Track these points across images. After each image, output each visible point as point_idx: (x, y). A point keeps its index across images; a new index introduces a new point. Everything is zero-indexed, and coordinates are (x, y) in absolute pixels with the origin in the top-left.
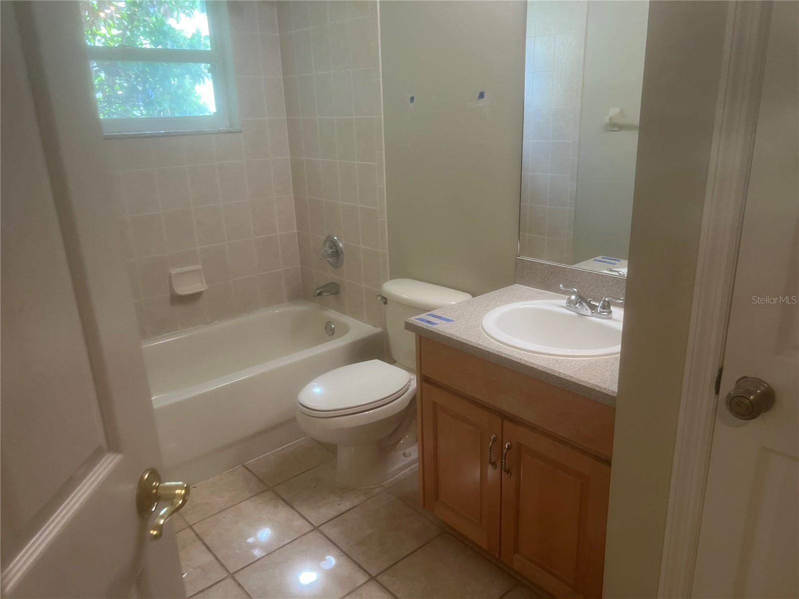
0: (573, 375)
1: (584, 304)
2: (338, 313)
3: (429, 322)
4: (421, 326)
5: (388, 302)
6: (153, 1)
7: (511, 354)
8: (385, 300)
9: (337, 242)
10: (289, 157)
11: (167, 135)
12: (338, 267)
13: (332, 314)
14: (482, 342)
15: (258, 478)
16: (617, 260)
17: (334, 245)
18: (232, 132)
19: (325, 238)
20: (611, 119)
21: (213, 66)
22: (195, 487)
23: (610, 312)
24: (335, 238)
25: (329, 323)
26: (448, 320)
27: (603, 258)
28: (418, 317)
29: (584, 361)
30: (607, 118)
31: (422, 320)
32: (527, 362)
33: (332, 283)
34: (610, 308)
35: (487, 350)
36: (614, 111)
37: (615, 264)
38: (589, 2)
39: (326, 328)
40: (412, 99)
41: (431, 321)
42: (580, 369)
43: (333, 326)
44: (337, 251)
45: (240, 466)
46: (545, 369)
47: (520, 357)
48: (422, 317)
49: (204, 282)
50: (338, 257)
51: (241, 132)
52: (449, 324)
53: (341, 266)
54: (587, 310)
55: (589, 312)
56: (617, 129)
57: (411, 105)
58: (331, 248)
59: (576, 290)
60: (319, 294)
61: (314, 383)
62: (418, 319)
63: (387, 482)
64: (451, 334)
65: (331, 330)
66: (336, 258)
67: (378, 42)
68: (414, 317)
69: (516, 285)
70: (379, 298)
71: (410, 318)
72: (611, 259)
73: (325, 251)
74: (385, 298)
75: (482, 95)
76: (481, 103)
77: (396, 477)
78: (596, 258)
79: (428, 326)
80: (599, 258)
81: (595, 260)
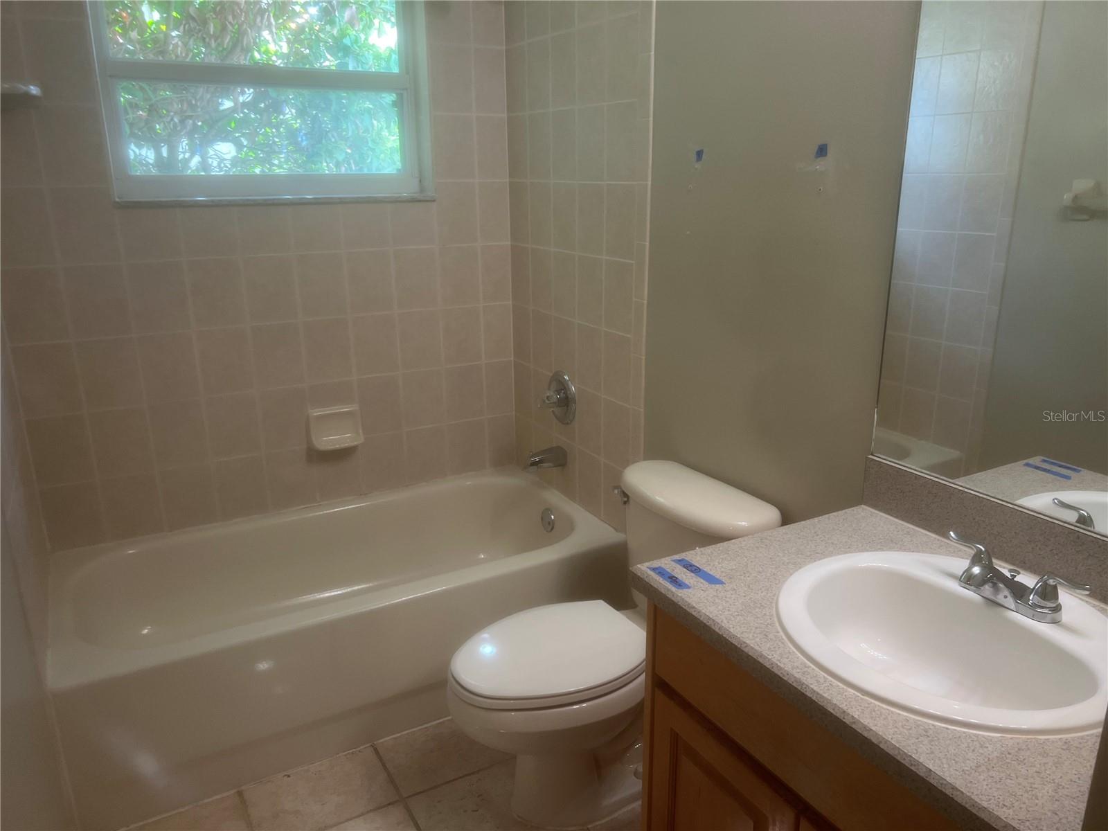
0: (959, 784)
1: (1001, 585)
2: (563, 497)
3: (674, 580)
4: (656, 586)
5: (631, 501)
6: (331, 2)
7: (825, 695)
8: (626, 497)
9: (568, 385)
10: (509, 243)
11: (316, 203)
12: (568, 424)
13: (554, 498)
14: (769, 649)
15: (389, 775)
16: (1074, 470)
17: (562, 387)
18: (420, 201)
19: (551, 375)
20: (1076, 198)
21: (400, 96)
22: (289, 776)
23: (1057, 609)
24: (566, 377)
25: (547, 511)
26: (711, 580)
27: (1045, 461)
28: (656, 564)
29: (990, 740)
30: (1067, 197)
31: (660, 572)
32: (856, 721)
33: (559, 447)
34: (1056, 597)
35: (776, 672)
36: (1082, 185)
37: (1068, 478)
38: (1045, 3)
39: (542, 519)
40: (699, 154)
41: (679, 576)
42: (978, 766)
43: (552, 517)
44: (567, 398)
45: (367, 746)
46: (897, 752)
47: (843, 706)
48: (663, 566)
49: (361, 431)
50: (568, 406)
51: (434, 201)
52: (712, 589)
53: (571, 422)
54: (1006, 597)
55: (1010, 602)
56: (1085, 217)
57: (698, 166)
58: (558, 392)
59: (983, 549)
60: (534, 464)
61: (485, 635)
62: (654, 569)
63: (597, 823)
64: (710, 618)
65: (549, 523)
66: (565, 407)
67: (650, 56)
68: (647, 564)
69: (863, 506)
70: (616, 491)
71: (639, 566)
72: (1060, 466)
73: (548, 397)
74: (625, 495)
75: (822, 151)
76: (821, 165)
77: (616, 815)
78: (1031, 461)
79: (669, 590)
80: (1036, 460)
81: (1027, 465)
